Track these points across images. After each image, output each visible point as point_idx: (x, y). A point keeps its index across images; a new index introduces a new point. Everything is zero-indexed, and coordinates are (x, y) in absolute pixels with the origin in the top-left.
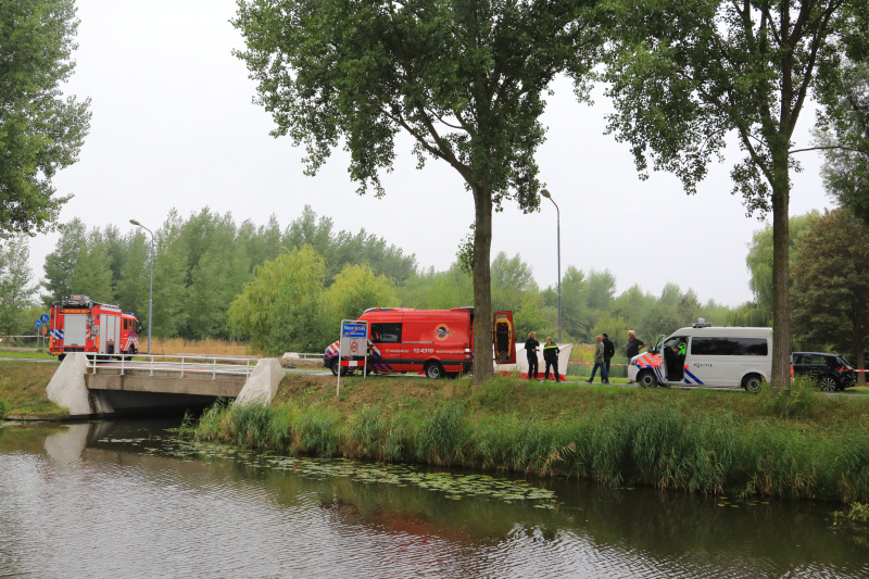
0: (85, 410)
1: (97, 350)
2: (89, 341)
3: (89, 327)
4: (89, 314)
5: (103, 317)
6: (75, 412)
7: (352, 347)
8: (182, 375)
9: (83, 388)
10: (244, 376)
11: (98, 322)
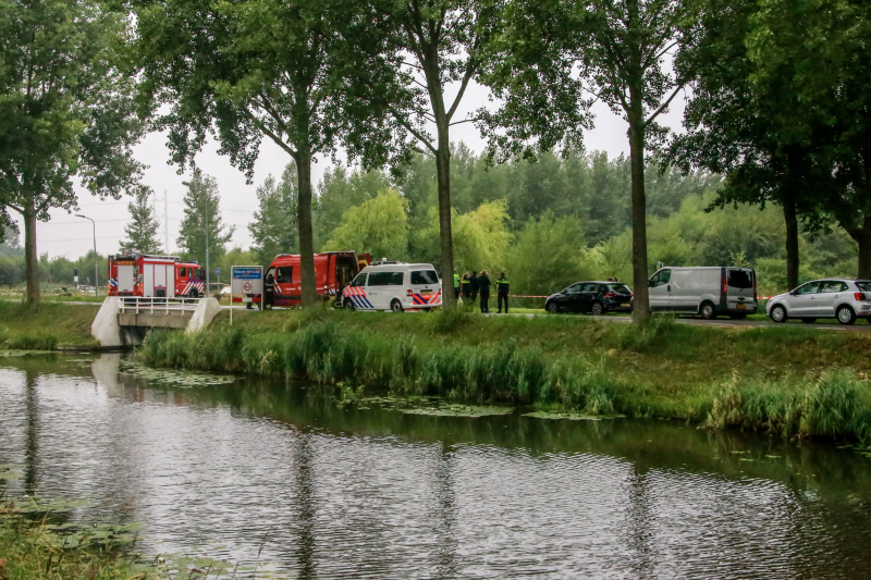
0: (116, 342)
1: (142, 294)
2: (136, 287)
3: (135, 276)
4: (135, 265)
5: (146, 267)
6: (105, 343)
7: (245, 287)
8: (167, 312)
9: (115, 324)
10: (193, 312)
11: (141, 271)
